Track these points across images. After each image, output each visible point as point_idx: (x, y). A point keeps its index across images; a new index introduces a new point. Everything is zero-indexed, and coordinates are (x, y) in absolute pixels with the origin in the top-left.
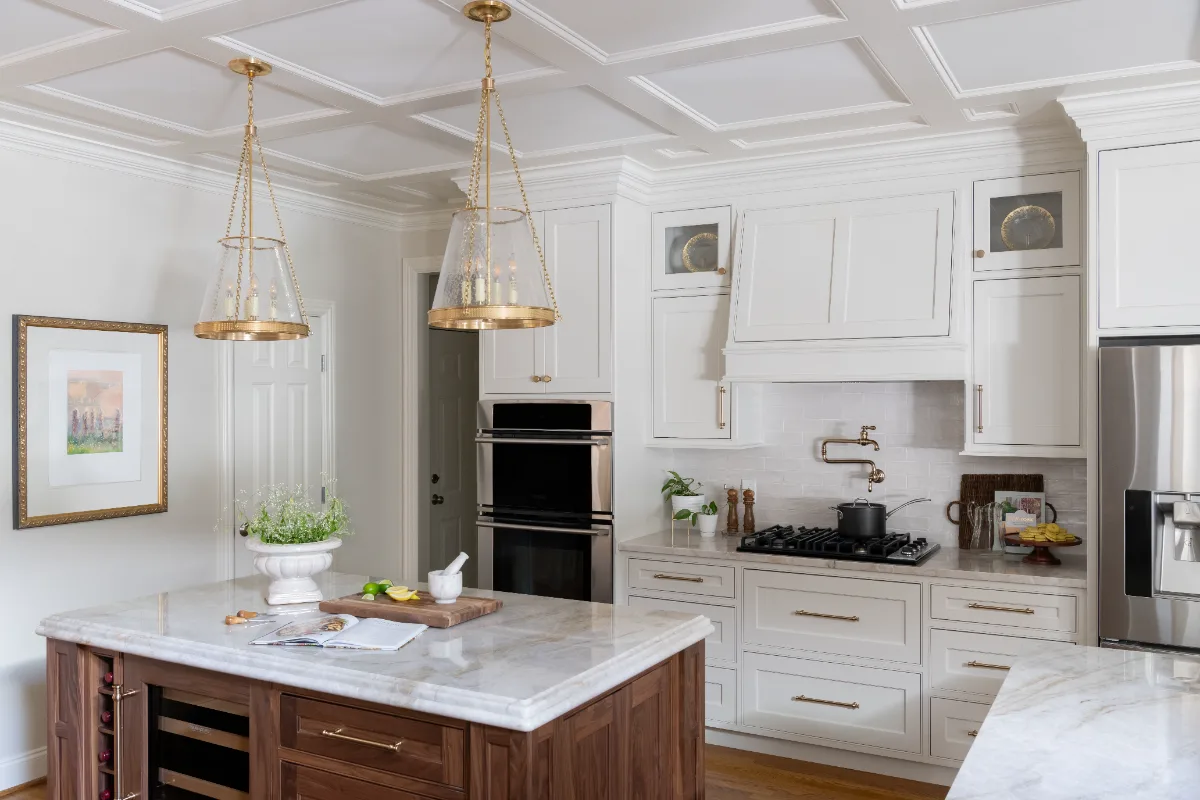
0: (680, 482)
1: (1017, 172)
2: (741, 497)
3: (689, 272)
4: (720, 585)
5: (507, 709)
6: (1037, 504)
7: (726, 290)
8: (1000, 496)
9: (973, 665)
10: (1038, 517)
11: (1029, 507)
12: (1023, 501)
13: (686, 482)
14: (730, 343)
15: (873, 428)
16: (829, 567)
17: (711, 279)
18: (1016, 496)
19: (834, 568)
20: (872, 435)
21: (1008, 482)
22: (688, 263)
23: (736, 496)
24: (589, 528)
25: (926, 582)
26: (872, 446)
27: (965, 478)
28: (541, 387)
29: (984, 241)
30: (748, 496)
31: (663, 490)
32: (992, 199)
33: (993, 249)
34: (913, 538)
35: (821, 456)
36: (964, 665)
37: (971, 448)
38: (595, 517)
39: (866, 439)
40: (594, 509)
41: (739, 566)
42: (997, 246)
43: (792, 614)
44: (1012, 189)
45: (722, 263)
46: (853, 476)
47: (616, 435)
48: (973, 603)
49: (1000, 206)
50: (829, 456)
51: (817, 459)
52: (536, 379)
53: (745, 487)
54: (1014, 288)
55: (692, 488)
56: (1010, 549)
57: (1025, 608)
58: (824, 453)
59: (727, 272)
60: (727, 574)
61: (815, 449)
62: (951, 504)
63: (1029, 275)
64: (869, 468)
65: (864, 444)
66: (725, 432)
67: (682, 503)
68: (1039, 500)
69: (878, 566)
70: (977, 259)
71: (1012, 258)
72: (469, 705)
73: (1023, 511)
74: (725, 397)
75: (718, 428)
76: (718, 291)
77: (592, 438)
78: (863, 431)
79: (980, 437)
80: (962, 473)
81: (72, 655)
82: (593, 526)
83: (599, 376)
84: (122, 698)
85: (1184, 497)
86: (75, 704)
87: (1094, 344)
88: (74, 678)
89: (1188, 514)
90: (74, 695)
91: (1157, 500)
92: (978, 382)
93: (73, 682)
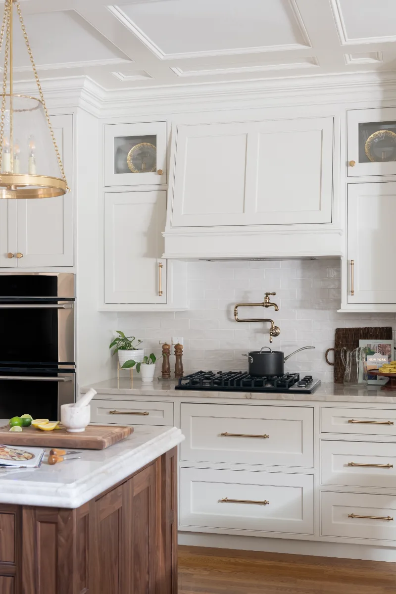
0: (125, 339)
1: (377, 104)
2: (173, 350)
3: (132, 172)
4: (162, 417)
5: (56, 491)
6: (388, 348)
7: (163, 187)
8: (363, 343)
9: (351, 465)
10: (389, 357)
11: (383, 351)
12: (379, 346)
13: (130, 339)
14: (168, 228)
15: (274, 294)
16: (247, 398)
17: (150, 179)
18: (374, 343)
19: (251, 398)
20: (272, 299)
21: (368, 333)
22: (131, 167)
23: (168, 349)
24: (56, 375)
25: (317, 406)
26: (273, 308)
27: (338, 331)
28: (13, 262)
29: (354, 155)
30: (178, 348)
31: (110, 347)
32: (360, 124)
33: (360, 161)
34: (302, 377)
36: (345, 466)
37: (345, 308)
38: (60, 367)
39: (269, 303)
40: (59, 361)
41: (178, 401)
42: (363, 158)
43: (219, 436)
44: (374, 117)
45: (160, 165)
46: (257, 331)
47: (78, 300)
48: (351, 419)
49: (365, 128)
50: (240, 317)
51: (230, 320)
52: (10, 256)
53: (175, 343)
54: (376, 189)
55: (133, 344)
56: (371, 382)
57: (387, 421)
58: (236, 314)
59: (165, 173)
60: (168, 407)
61: (228, 312)
62: (328, 351)
63: (386, 180)
64: (269, 325)
65: (267, 306)
66: (162, 299)
67: (126, 356)
68: (390, 345)
69: (283, 395)
70: (349, 168)
71: (374, 167)
72: (22, 492)
73: (379, 353)
74: (163, 270)
75: (157, 295)
76: (156, 188)
77: (59, 302)
78: (267, 296)
79: (352, 299)
80: (335, 328)
82: (59, 374)
83: (64, 253)
92: (350, 258)
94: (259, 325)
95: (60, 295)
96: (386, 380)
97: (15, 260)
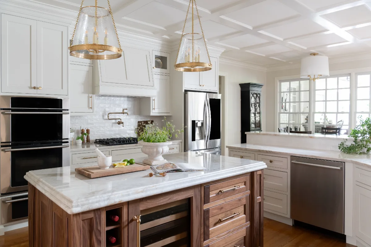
1: (159, 50)
2: (85, 132)
7: (92, 65)
8: (147, 126)
14: (101, 82)
15: (127, 109)
18: (149, 126)
20: (125, 111)
24: (61, 145)
26: (126, 114)
27: (139, 122)
29: (154, 65)
30: (88, 131)
32: (155, 56)
37: (152, 114)
38: (63, 141)
40: (63, 138)
42: (156, 67)
49: (157, 57)
51: (105, 119)
52: (34, 88)
53: (87, 129)
58: (108, 117)
62: (135, 129)
63: (162, 74)
64: (118, 121)
65: (123, 114)
66: (91, 111)
70: (152, 69)
71: (159, 70)
75: (89, 109)
76: (89, 65)
77: (63, 111)
79: (154, 111)
80: (137, 121)
81: (97, 216)
82: (63, 144)
83: (62, 88)
84: (128, 225)
85: (199, 121)
86: (99, 242)
87: (184, 91)
88: (99, 228)
89: (199, 124)
90: (99, 237)
91: (196, 122)
92: (153, 98)
93: (98, 230)
94: (114, 121)
95: (63, 108)
97: (35, 90)
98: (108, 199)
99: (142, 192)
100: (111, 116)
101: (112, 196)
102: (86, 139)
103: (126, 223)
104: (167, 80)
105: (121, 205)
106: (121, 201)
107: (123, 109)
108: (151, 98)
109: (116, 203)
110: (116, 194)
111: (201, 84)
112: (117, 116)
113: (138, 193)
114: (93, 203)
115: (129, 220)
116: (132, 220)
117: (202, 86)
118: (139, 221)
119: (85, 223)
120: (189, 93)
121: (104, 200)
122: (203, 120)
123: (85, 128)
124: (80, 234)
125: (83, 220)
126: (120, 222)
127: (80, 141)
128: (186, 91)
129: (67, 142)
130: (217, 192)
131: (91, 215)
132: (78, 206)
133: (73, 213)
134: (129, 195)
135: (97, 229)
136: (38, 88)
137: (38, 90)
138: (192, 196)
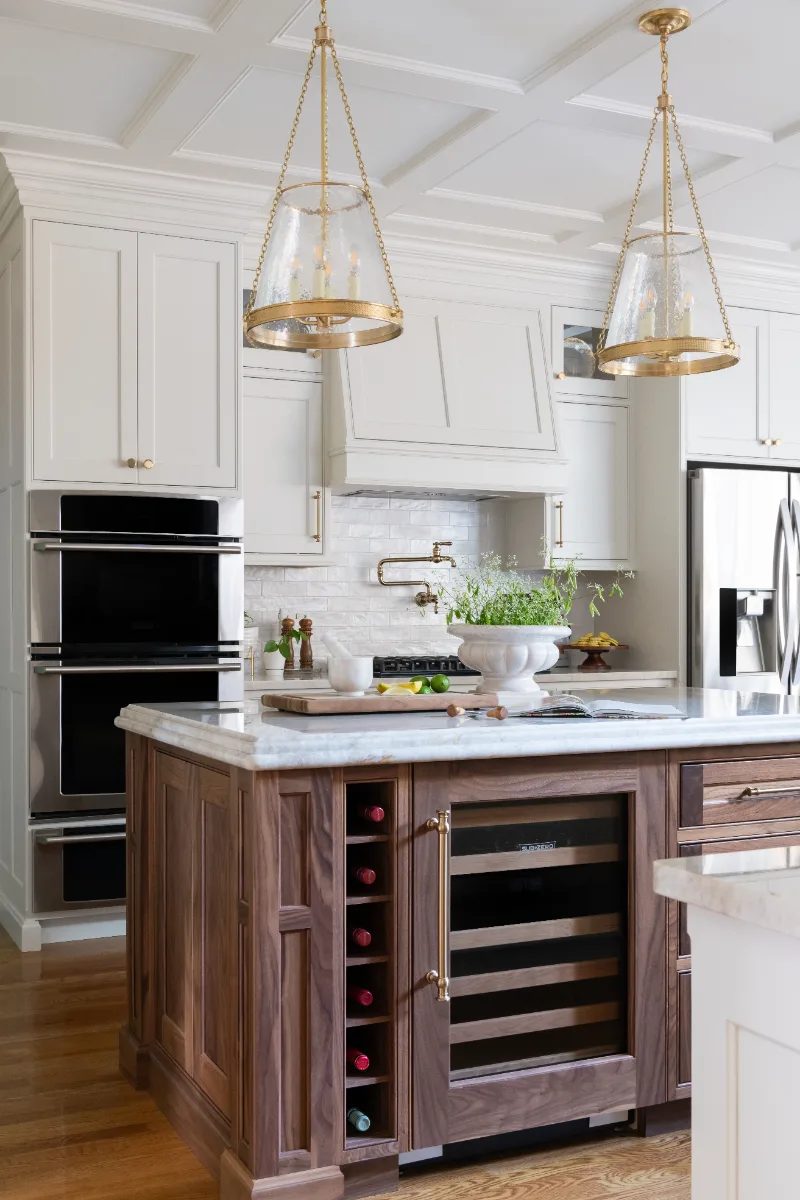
1: (580, 304)
2: (297, 627)
7: (320, 378)
14: (351, 440)
15: (449, 544)
20: (444, 551)
23: (291, 626)
24: (216, 662)
28: (131, 475)
29: (559, 365)
30: (305, 625)
32: (565, 326)
33: (566, 373)
35: (374, 578)
38: (223, 648)
39: (440, 556)
40: (220, 639)
42: (569, 371)
50: (386, 578)
51: (368, 584)
52: (131, 464)
58: (380, 575)
63: (593, 402)
64: (418, 590)
65: (437, 561)
66: (318, 547)
70: (556, 381)
75: (309, 540)
76: (313, 377)
77: (220, 544)
78: (436, 547)
79: (557, 552)
81: (321, 791)
82: (222, 660)
83: (219, 465)
84: (412, 838)
85: (753, 592)
86: (328, 867)
87: (684, 467)
88: (327, 826)
89: (755, 607)
90: (326, 854)
91: (740, 596)
92: (557, 500)
93: (325, 833)
96: (585, 656)
97: (134, 471)
98: (352, 745)
99: (456, 741)
100: (392, 573)
101: (363, 741)
102: (297, 657)
103: (406, 834)
104: (614, 423)
105: (390, 769)
106: (389, 757)
107: (436, 544)
108: (547, 499)
109: (376, 761)
110: (376, 736)
111: (762, 437)
112: (415, 572)
113: (445, 742)
114: (309, 749)
115: (417, 826)
116: (424, 829)
117: (769, 442)
118: (445, 827)
119: (287, 804)
120: (707, 472)
121: (341, 748)
122: (770, 587)
123: (295, 613)
124: (274, 832)
125: (283, 795)
126: (386, 825)
127: (278, 660)
128: (694, 467)
129: (234, 655)
130: (732, 791)
131: (304, 785)
132: (269, 751)
133: (257, 766)
134: (412, 744)
135: (322, 828)
136: (141, 465)
137: (143, 471)
138: (633, 789)
